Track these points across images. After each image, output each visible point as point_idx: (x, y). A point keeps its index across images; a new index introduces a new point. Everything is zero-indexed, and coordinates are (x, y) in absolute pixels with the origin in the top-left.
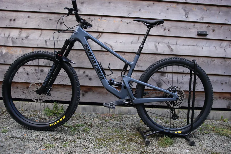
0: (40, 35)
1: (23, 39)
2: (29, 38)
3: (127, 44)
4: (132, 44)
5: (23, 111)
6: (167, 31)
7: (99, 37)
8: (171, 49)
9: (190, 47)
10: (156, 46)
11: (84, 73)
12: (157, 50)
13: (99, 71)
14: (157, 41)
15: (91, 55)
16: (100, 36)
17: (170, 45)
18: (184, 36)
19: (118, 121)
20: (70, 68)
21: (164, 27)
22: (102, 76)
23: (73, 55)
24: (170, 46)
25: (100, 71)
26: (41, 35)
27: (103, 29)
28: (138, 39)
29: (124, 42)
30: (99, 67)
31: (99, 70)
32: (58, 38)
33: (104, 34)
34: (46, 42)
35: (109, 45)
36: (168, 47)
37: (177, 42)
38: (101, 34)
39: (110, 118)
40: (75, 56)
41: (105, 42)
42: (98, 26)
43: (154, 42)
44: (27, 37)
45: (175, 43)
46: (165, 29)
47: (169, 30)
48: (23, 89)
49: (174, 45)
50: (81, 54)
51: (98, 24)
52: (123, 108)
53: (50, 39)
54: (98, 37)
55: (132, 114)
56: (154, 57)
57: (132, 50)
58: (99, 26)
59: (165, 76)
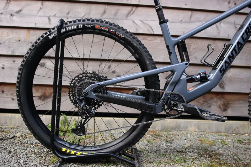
0: (39, 8)
1: (12, 15)
2: (21, 12)
3: (175, 23)
4: (182, 24)
5: (12, 128)
7: (132, 12)
10: (217, 28)
11: (109, 67)
12: (219, 33)
16: (134, 11)
19: (167, 141)
26: (41, 9)
27: (138, 0)
28: (191, 16)
29: (170, 21)
32: (68, 13)
33: (140, 9)
34: (49, 19)
35: (148, 25)
36: (235, 29)
38: (134, 8)
39: (152, 136)
41: (141, 21)
44: (18, 12)
46: (229, 3)
47: (235, 4)
48: (12, 94)
52: (168, 121)
53: (55, 15)
54: (130, 12)
55: (181, 129)
56: (214, 44)
59: (230, 72)
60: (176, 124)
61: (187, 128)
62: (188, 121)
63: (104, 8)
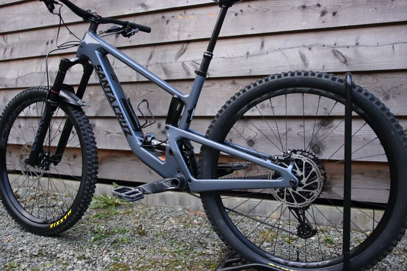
3: (239, 59)
4: (249, 58)
6: (329, 16)
7: (182, 51)
8: (343, 59)
9: (395, 49)
10: (303, 58)
11: (159, 126)
12: (306, 65)
13: (121, 118)
14: (306, 44)
15: (107, 85)
16: (185, 50)
17: (340, 50)
18: (378, 22)
20: (76, 115)
21: (321, 9)
22: (127, 129)
23: (139, 93)
24: (339, 52)
25: (123, 118)
27: (188, 34)
28: (262, 45)
29: (230, 56)
30: (120, 111)
31: (121, 116)
36: (335, 55)
37: (357, 40)
38: (185, 45)
40: (141, 94)
41: (193, 61)
42: (179, 31)
43: (298, 47)
45: (354, 44)
46: (323, 13)
47: (334, 14)
49: (350, 48)
50: (152, 90)
51: (179, 26)
54: (180, 51)
55: (256, 214)
57: (249, 71)
58: (181, 29)
59: (332, 126)
60: (249, 205)
61: (265, 213)
62: (267, 203)
63: (151, 51)
